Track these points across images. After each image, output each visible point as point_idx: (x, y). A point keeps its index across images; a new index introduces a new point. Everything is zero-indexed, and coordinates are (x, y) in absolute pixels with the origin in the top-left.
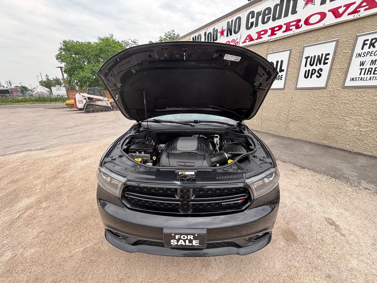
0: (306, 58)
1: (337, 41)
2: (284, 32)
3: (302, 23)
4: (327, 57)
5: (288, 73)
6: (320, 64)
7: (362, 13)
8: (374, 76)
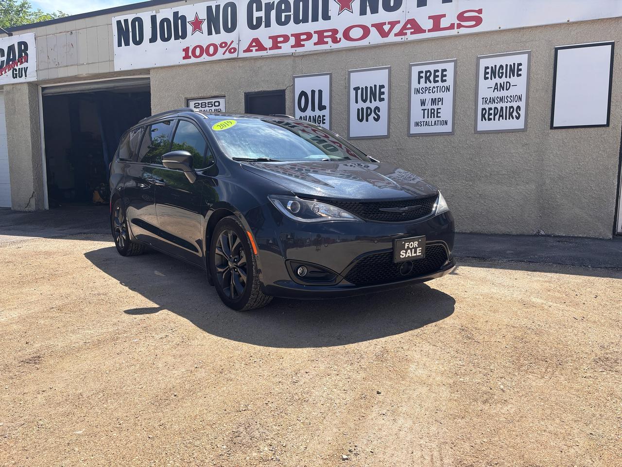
0: (355, 89)
1: (389, 69)
2: (315, 44)
3: (340, 35)
4: (382, 90)
5: (333, 112)
6: (375, 100)
7: (410, 37)
8: (439, 119)
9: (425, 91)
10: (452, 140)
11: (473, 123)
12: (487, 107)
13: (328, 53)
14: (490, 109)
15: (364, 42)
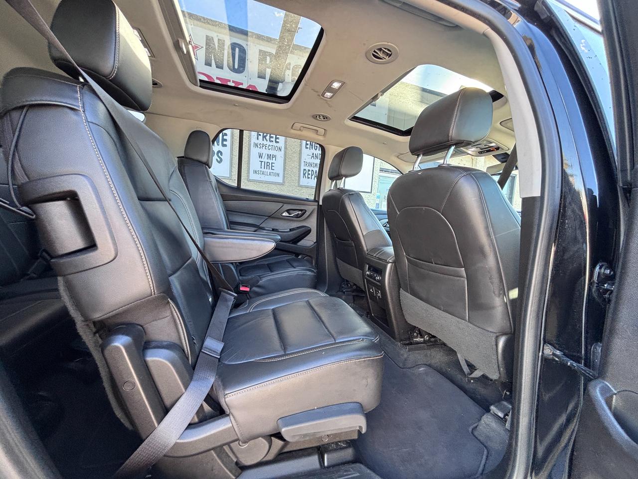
4: (225, 137)
6: (218, 145)
8: (273, 171)
9: (263, 146)
10: (282, 188)
11: (297, 178)
12: (307, 169)
14: (309, 170)
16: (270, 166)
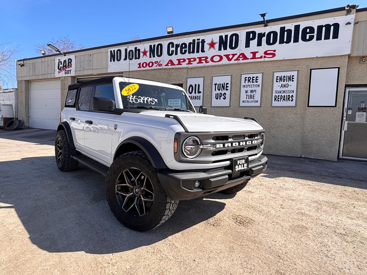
0: (215, 84)
1: (231, 76)
2: (197, 63)
3: (209, 60)
4: (227, 85)
5: (204, 94)
6: (224, 90)
7: (241, 61)
8: (254, 100)
9: (248, 86)
10: (260, 110)
11: (270, 102)
12: (277, 95)
13: (203, 67)
15: (220, 63)
16: (252, 97)
